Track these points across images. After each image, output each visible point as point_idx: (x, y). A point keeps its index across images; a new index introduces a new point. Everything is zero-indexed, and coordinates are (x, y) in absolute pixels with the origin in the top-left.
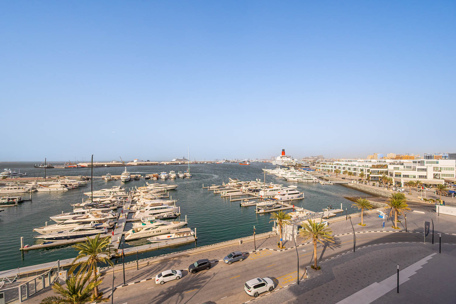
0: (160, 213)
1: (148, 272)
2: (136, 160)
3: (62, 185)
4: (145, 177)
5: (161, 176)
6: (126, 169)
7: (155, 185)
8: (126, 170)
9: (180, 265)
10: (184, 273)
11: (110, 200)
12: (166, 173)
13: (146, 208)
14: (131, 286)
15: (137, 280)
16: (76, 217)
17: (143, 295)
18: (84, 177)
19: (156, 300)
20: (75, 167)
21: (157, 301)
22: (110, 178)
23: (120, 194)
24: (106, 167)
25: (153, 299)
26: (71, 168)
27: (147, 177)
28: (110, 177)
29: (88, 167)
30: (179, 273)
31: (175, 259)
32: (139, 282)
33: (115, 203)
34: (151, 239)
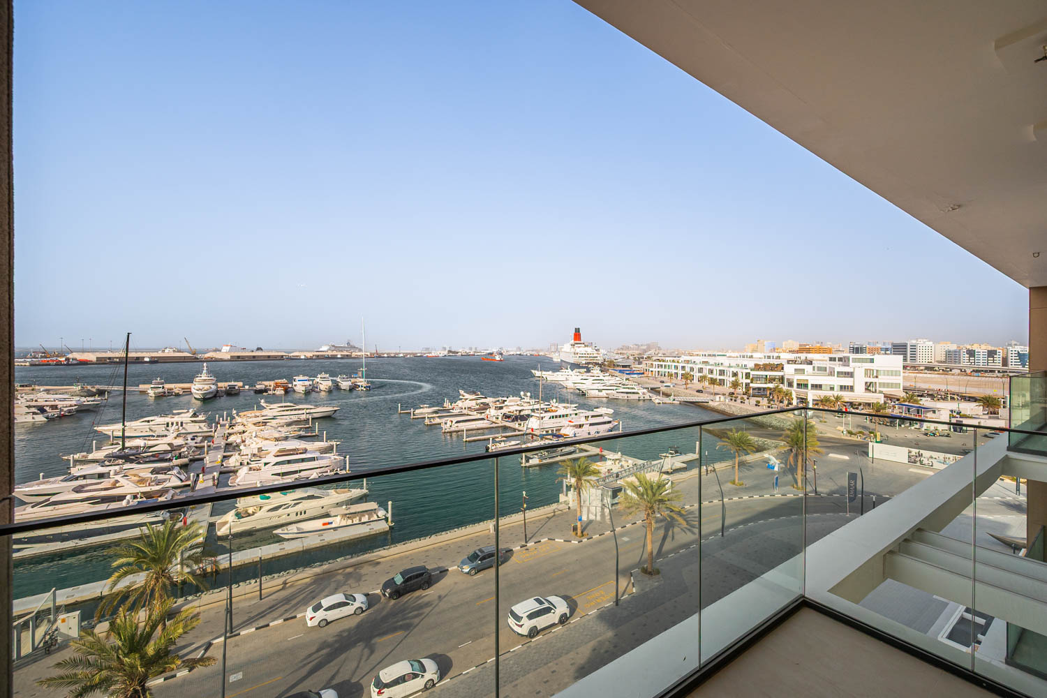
0: (300, 471)
1: (286, 604)
2: (228, 348)
3: (29, 407)
4: (255, 388)
5: (295, 385)
6: (205, 368)
7: (282, 407)
8: (205, 371)
9: (361, 583)
10: (371, 600)
11: (169, 444)
12: (306, 378)
13: (264, 461)
14: (249, 636)
15: (262, 623)
16: (83, 486)
17: (279, 653)
18: (89, 387)
19: (311, 662)
20: (59, 364)
21: (314, 663)
22: (161, 390)
23: (194, 428)
24: (146, 362)
25: (305, 659)
26: (49, 365)
27: (258, 387)
28: (163, 388)
30: (360, 600)
31: (349, 570)
32: (268, 625)
33: (182, 450)
34: (282, 530)
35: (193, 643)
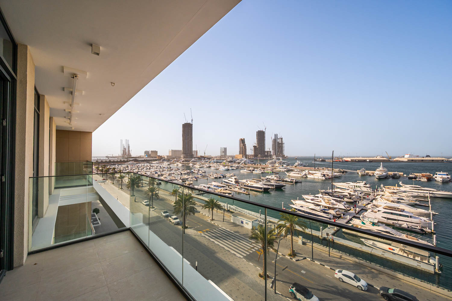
0: (398, 220)
1: (336, 264)
3: (321, 174)
4: (409, 176)
5: (436, 177)
7: (412, 187)
8: (381, 166)
9: (374, 280)
10: (370, 288)
11: (348, 193)
12: (445, 173)
13: (378, 209)
14: (316, 264)
15: (323, 263)
16: (314, 199)
17: (320, 276)
18: (341, 170)
19: (326, 288)
20: (340, 161)
21: (328, 289)
22: (363, 173)
23: (365, 189)
24: (368, 162)
25: (324, 285)
26: (337, 162)
27: (411, 176)
28: (365, 172)
29: (350, 162)
30: (363, 283)
31: (373, 270)
32: (324, 266)
33: (353, 196)
34: (365, 240)
35: (302, 255)
